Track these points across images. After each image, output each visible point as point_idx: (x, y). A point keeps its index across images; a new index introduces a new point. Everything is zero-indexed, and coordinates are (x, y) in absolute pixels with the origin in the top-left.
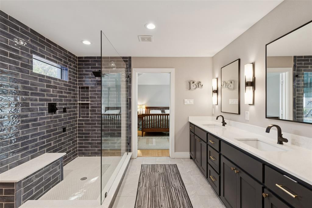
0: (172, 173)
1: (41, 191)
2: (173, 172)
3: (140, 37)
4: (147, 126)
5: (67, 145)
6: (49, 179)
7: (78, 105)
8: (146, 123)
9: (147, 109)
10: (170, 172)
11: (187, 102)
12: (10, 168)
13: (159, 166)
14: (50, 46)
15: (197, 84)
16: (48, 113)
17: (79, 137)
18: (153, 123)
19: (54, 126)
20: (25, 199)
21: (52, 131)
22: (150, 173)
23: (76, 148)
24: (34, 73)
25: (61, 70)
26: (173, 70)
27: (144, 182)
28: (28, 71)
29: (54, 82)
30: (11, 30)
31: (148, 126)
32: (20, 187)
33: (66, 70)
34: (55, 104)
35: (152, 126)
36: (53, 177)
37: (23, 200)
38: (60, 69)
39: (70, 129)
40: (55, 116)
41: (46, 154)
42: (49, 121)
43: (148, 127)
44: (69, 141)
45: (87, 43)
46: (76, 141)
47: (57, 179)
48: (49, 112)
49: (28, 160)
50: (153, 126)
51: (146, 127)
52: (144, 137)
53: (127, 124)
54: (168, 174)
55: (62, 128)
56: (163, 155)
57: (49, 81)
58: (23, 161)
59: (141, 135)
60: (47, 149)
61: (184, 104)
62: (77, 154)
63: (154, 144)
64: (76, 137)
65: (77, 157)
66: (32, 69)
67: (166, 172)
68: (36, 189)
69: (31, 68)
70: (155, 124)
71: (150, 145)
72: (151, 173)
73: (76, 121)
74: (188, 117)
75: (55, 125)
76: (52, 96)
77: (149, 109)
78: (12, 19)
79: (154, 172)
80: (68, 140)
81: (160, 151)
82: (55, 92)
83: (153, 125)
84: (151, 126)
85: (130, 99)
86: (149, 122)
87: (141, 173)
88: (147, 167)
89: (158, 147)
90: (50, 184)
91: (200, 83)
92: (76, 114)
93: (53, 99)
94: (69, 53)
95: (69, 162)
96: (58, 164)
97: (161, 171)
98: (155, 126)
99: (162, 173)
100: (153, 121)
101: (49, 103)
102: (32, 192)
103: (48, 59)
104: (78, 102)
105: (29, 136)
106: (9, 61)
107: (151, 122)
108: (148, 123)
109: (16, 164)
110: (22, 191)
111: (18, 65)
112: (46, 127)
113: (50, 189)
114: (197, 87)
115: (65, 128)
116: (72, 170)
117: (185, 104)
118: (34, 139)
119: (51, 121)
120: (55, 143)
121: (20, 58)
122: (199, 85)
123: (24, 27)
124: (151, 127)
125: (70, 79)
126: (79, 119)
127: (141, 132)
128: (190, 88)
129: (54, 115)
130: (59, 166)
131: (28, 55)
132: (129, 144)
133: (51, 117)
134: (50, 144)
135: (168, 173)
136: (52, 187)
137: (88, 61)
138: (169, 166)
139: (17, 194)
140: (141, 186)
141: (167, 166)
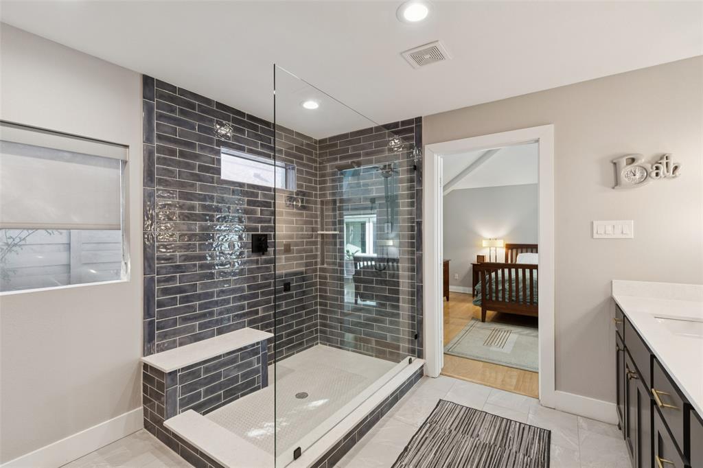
0: (521, 456)
1: (218, 398)
2: (527, 453)
3: (407, 55)
4: (497, 297)
5: (293, 318)
6: (236, 379)
7: (319, 239)
8: (494, 287)
9: (510, 251)
10: (514, 450)
11: (604, 229)
12: (181, 344)
13: (488, 418)
14: (255, 128)
15: (648, 166)
16: (251, 253)
17: (321, 304)
18: (514, 288)
19: (264, 278)
20: (185, 405)
21: (259, 287)
22: (450, 432)
23: (316, 325)
24: (222, 180)
25: (286, 170)
26: (547, 133)
27: (420, 453)
28: (213, 178)
29: (265, 195)
30: (181, 110)
31: (500, 295)
32: (174, 382)
33: (293, 169)
34: (266, 236)
35: (510, 296)
36: (245, 376)
37: (181, 406)
38: (284, 170)
39: (300, 285)
40: (265, 259)
41: (247, 329)
42: (253, 268)
43: (500, 299)
44: (297, 309)
45: (311, 105)
46: (316, 311)
47: (253, 382)
48: (253, 252)
49: (212, 336)
50: (514, 299)
51: (494, 299)
52: (486, 325)
53: (412, 286)
54: (506, 455)
55: (282, 283)
56: (517, 389)
57: (253, 192)
58: (202, 335)
59: (480, 317)
60: (250, 320)
61: (592, 236)
62: (316, 338)
63: (508, 348)
64: (316, 303)
65: (317, 344)
66: (219, 173)
67: (503, 446)
68: (207, 392)
69: (218, 171)
70: (521, 293)
71: (493, 348)
72: (454, 433)
73: (315, 270)
74: (612, 282)
75: (267, 277)
76: (260, 221)
77: (514, 251)
78: (183, 92)
79: (464, 433)
80: (296, 307)
81: (515, 373)
82: (266, 213)
83: (514, 294)
84: (507, 296)
85: (420, 224)
86: (503, 286)
87: (425, 423)
88: (452, 411)
89: (514, 361)
90: (237, 389)
91: (664, 161)
92: (315, 257)
93: (261, 226)
94: (299, 134)
95: (297, 352)
96: (255, 352)
97: (486, 435)
98: (521, 297)
99: (485, 445)
100: (514, 285)
101: (252, 235)
102: (198, 396)
103: (251, 151)
104: (319, 232)
105: (213, 292)
106: (179, 164)
107: (507, 286)
108: (500, 288)
109: (191, 340)
110: (179, 391)
111: (193, 168)
112: (248, 280)
113: (237, 398)
114: (648, 175)
115: (289, 284)
116: (293, 371)
117: (596, 236)
118: (224, 300)
119: (258, 268)
120: (265, 310)
121: (196, 157)
122: (657, 168)
123: (204, 103)
124: (507, 300)
125: (299, 186)
126: (322, 266)
127: (480, 309)
128: (617, 183)
129: (264, 257)
130: (258, 358)
131: (212, 150)
132: (416, 337)
133: (258, 260)
134: (257, 312)
135: (507, 451)
136: (242, 395)
137: (335, 145)
138: (523, 428)
139: (168, 393)
140: (406, 460)
141: (514, 428)
